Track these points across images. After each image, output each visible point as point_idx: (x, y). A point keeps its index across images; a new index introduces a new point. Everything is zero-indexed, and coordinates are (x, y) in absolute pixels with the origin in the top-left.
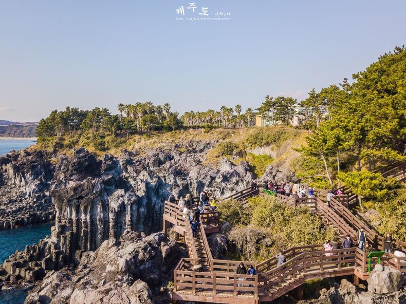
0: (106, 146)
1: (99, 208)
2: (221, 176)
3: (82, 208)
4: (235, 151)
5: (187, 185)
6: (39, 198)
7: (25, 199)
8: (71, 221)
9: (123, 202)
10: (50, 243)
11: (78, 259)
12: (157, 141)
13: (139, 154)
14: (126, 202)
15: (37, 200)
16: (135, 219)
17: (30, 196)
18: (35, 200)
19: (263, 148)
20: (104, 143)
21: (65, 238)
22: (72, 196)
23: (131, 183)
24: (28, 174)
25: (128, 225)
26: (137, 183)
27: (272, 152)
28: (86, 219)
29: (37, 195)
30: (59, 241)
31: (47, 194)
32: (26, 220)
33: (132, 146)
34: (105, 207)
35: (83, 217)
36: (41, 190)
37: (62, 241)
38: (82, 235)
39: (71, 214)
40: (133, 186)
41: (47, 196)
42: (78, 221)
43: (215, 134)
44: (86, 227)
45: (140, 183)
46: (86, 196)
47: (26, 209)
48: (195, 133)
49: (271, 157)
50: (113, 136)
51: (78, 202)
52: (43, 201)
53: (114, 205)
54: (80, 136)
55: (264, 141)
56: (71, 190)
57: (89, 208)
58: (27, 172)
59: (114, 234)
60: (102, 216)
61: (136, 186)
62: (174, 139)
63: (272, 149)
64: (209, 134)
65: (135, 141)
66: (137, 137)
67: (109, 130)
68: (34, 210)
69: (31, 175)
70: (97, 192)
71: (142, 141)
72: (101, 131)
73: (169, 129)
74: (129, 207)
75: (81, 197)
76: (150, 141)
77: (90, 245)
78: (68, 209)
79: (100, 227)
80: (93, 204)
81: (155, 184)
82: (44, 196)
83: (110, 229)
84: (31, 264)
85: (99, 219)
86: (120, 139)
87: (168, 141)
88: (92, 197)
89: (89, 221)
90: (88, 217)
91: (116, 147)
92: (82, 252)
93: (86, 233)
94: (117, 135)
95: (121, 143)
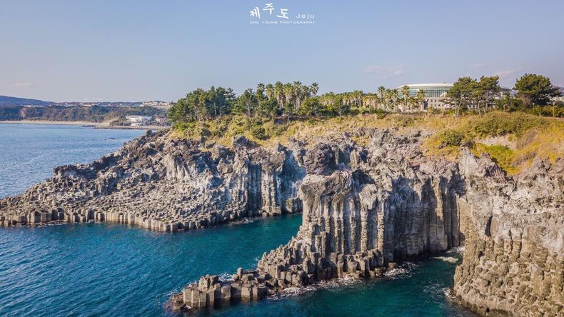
0: (266, 134)
1: (351, 205)
2: (484, 170)
3: (335, 207)
4: (463, 142)
5: (429, 180)
6: (215, 195)
7: (200, 196)
8: (323, 220)
9: (377, 199)
10: (304, 245)
11: (335, 262)
12: (324, 128)
13: (307, 144)
14: (379, 199)
15: (214, 197)
16: (387, 217)
17: (204, 192)
18: (211, 197)
19: (496, 138)
20: (264, 130)
21: (320, 238)
22: (324, 192)
23: (373, 177)
24: (192, 167)
25: (381, 225)
26: (381, 177)
27: (510, 143)
28: (339, 218)
29: (212, 191)
30: (313, 242)
31: (223, 190)
32: (209, 219)
33: (297, 134)
34: (357, 204)
35: (335, 215)
36: (214, 186)
37: (316, 242)
38: (336, 236)
39: (323, 212)
40: (376, 181)
41: (222, 192)
42: (331, 220)
43: (393, 120)
44: (340, 227)
45: (384, 177)
46: (338, 192)
47: (205, 208)
48: (366, 120)
49: (508, 149)
50: (273, 121)
51: (330, 199)
52: (219, 198)
53: (367, 201)
54: (228, 121)
55: (499, 131)
56: (322, 184)
57: (342, 205)
58: (190, 164)
59: (367, 234)
60: (354, 214)
61: (379, 180)
62: (342, 126)
63: (510, 139)
64: (384, 119)
65: (297, 128)
66: (299, 124)
67: (267, 116)
68: (213, 209)
69: (195, 168)
70: (348, 188)
71: (305, 129)
72: (256, 116)
73: (334, 113)
74: (383, 204)
75: (332, 193)
76: (315, 129)
77: (344, 247)
78: (320, 207)
79: (352, 227)
80: (345, 200)
81: (397, 178)
82: (220, 192)
83: (363, 229)
84: (292, 268)
85: (352, 218)
86: (280, 127)
87: (336, 129)
88: (343, 193)
89: (342, 220)
90: (341, 216)
91: (278, 135)
92: (338, 254)
93: (339, 233)
94: (276, 121)
95: (283, 131)
